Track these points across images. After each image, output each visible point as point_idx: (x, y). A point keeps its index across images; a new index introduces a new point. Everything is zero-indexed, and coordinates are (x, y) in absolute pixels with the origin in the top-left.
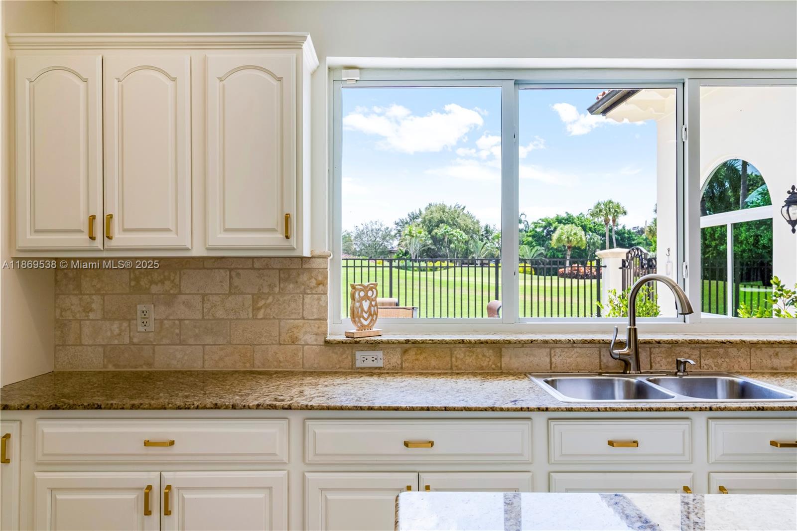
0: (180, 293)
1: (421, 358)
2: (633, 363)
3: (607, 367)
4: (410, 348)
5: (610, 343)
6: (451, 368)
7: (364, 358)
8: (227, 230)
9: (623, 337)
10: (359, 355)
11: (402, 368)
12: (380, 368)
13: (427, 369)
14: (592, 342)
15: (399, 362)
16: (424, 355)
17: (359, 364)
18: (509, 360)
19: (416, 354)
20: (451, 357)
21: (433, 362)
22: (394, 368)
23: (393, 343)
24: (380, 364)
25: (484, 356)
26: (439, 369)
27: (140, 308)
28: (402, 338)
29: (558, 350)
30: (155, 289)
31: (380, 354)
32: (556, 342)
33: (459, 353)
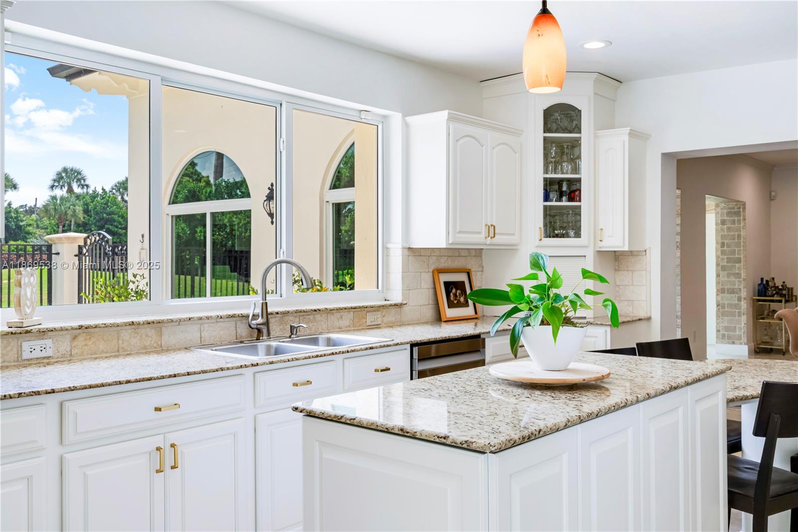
1: (90, 343)
2: (265, 331)
3: (241, 337)
4: (79, 334)
5: (248, 316)
6: (118, 351)
7: (31, 348)
9: (258, 311)
10: (26, 346)
11: (71, 355)
12: (48, 358)
13: (95, 353)
14: (233, 316)
15: (68, 350)
16: (93, 340)
17: (26, 355)
18: (170, 337)
19: (85, 340)
20: (118, 340)
21: (102, 346)
22: (63, 356)
23: (67, 330)
24: (49, 353)
25: (147, 336)
26: (106, 353)
28: (76, 324)
29: (206, 326)
31: (48, 342)
32: (208, 318)
33: (126, 334)
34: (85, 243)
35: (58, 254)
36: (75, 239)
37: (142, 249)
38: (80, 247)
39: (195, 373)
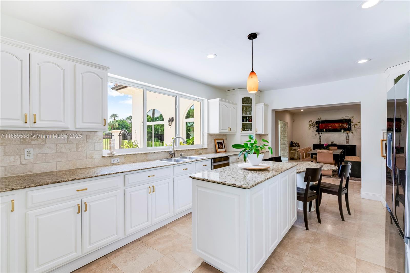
0: (46, 144)
1: (129, 159)
2: (174, 155)
3: (167, 157)
4: (126, 156)
5: (169, 152)
6: (136, 161)
7: (114, 160)
8: (83, 122)
9: (172, 150)
10: (112, 160)
11: (124, 162)
12: (118, 163)
13: (130, 162)
14: (165, 151)
15: (123, 161)
16: (130, 158)
17: (112, 162)
18: (149, 157)
19: (128, 158)
20: (136, 158)
21: (132, 160)
22: (122, 162)
23: (123, 155)
24: (118, 161)
25: (144, 157)
26: (133, 161)
27: (26, 150)
28: (125, 154)
29: (158, 154)
30: (33, 142)
31: (118, 159)
32: (159, 152)
33: (138, 157)
34: (121, 133)
35: (113, 135)
36: (118, 131)
37: (136, 134)
38: (119, 134)
39: (159, 167)
